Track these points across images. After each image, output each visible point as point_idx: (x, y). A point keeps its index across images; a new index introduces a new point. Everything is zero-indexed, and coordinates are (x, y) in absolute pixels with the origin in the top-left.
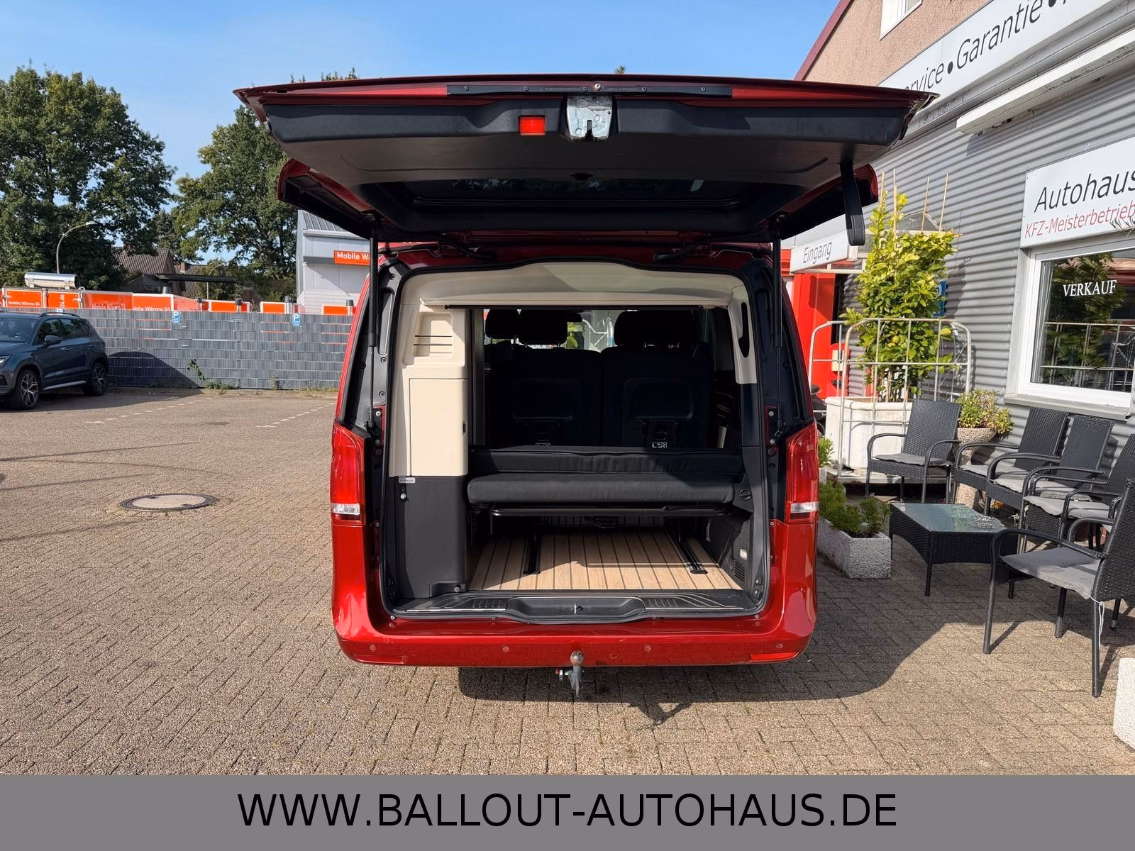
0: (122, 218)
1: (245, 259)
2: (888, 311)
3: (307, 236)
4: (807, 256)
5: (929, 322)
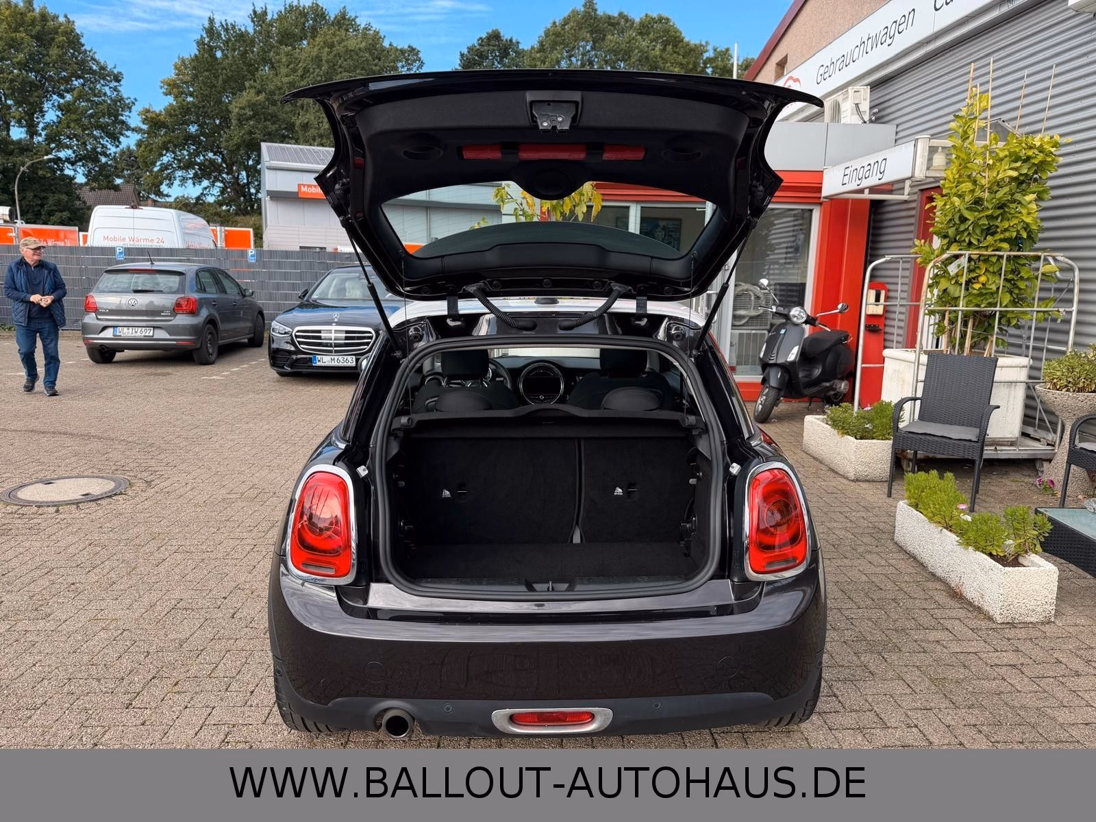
0: (82, 152)
3: (269, 168)
4: (847, 177)
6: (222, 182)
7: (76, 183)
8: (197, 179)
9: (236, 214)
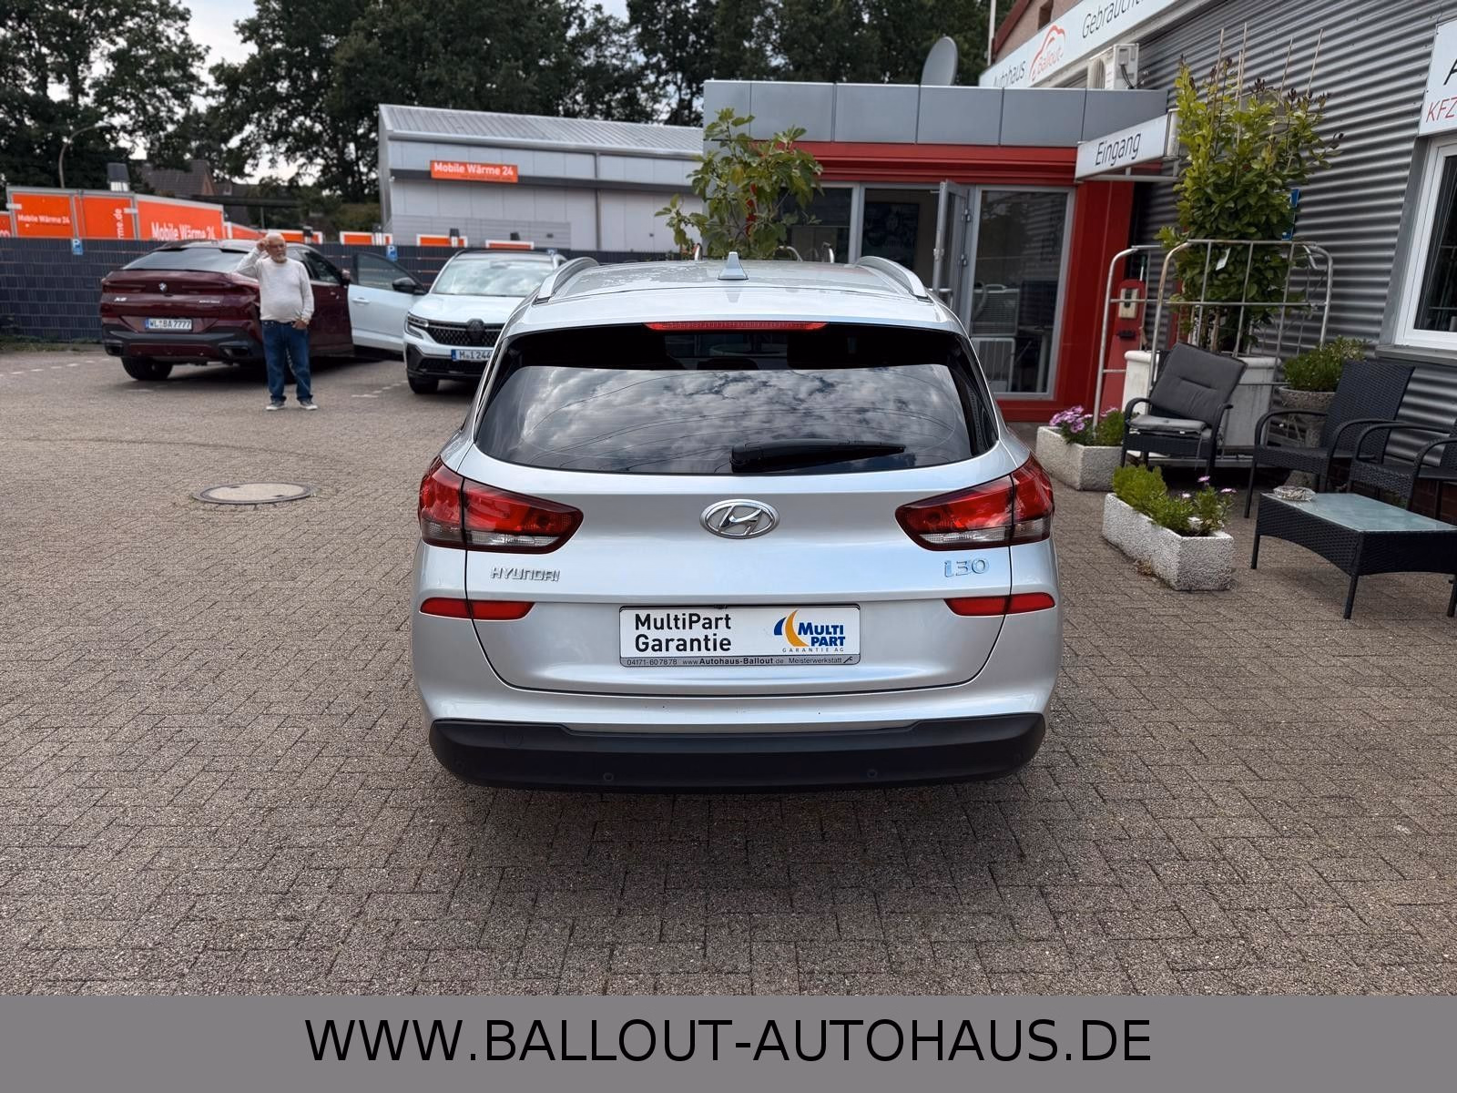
0: (141, 118)
1: (310, 175)
2: (1223, 227)
3: (394, 139)
4: (1101, 155)
5: (1278, 246)
6: (322, 157)
7: (133, 161)
8: (290, 154)
9: (344, 202)
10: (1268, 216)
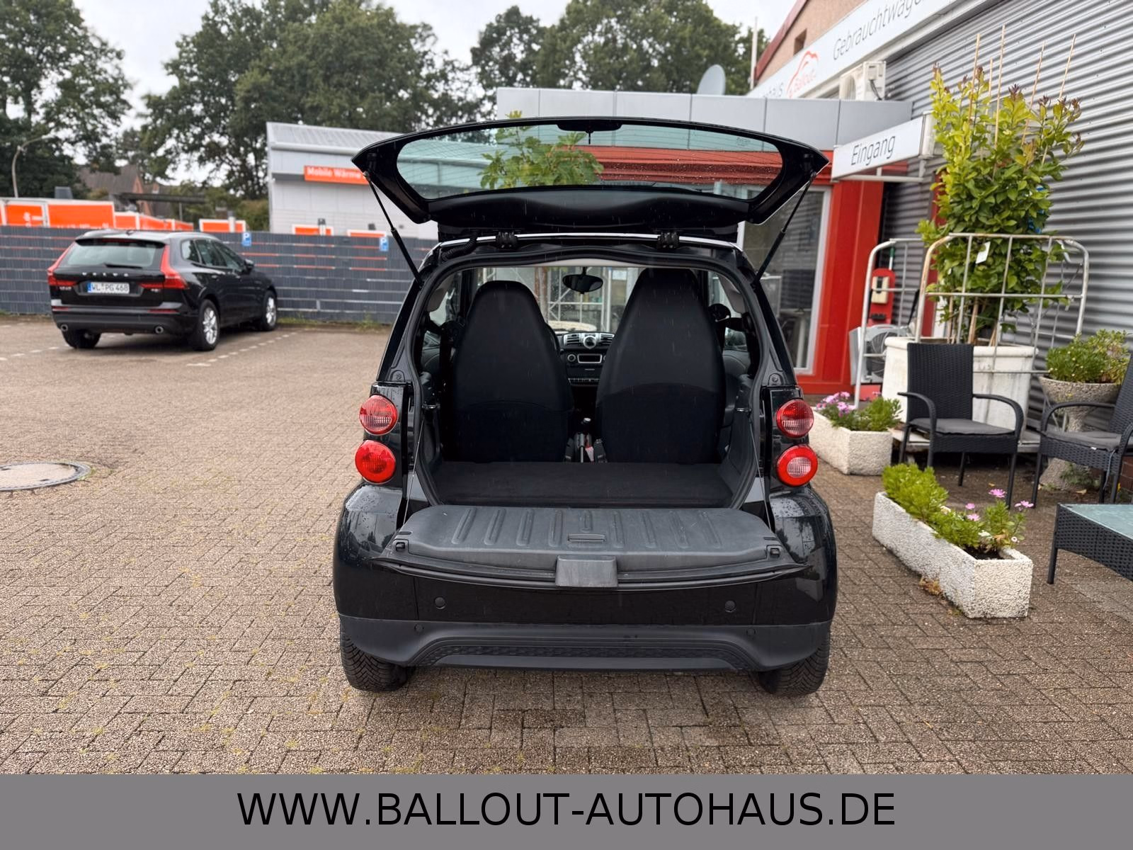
1: (218, 178)
2: (983, 222)
3: (275, 149)
5: (1037, 240)
7: (76, 164)
9: (245, 199)
10: (1027, 212)
